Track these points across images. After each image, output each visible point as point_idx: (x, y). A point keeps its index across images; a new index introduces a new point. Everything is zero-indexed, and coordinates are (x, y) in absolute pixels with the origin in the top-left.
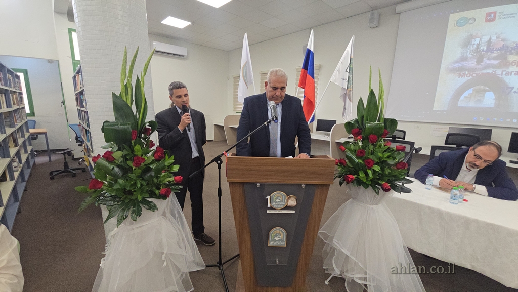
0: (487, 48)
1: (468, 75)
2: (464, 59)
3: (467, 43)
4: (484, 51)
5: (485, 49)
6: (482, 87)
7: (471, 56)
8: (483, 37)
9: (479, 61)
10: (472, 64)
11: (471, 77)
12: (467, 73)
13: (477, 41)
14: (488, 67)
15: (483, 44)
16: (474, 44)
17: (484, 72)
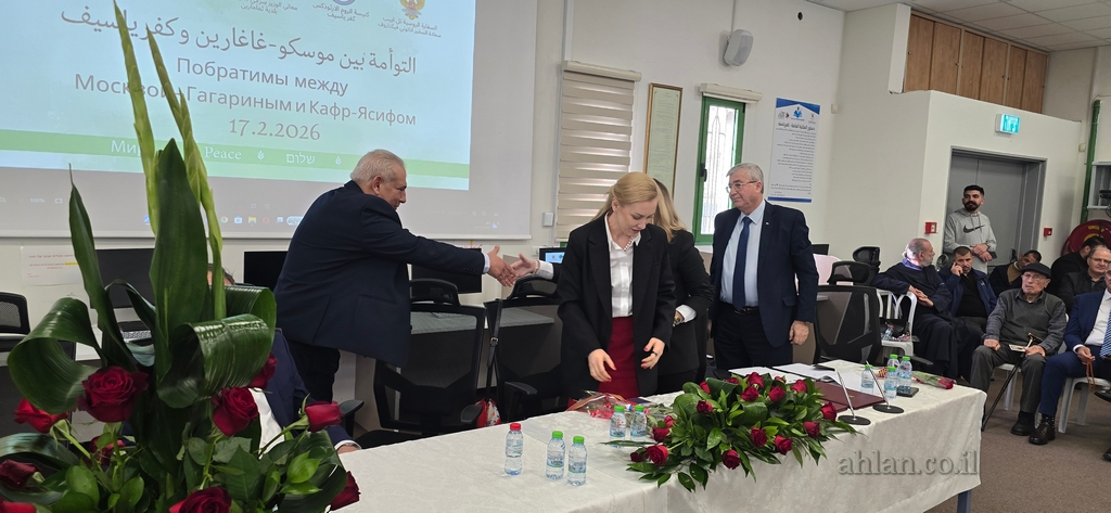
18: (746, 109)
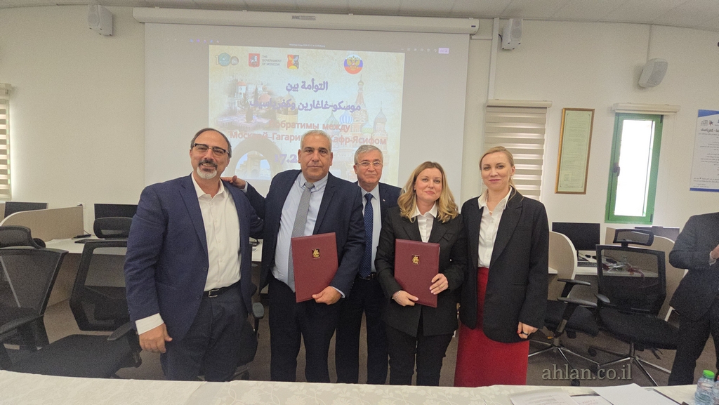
0: (255, 101)
1: (240, 136)
2: (232, 112)
3: (233, 91)
4: (252, 105)
5: (253, 102)
6: (256, 153)
7: (239, 109)
8: (249, 86)
9: (249, 119)
10: (241, 120)
11: (243, 139)
12: (238, 132)
13: (244, 88)
14: (258, 126)
15: (250, 96)
16: (241, 94)
17: (256, 132)
18: (665, 120)
